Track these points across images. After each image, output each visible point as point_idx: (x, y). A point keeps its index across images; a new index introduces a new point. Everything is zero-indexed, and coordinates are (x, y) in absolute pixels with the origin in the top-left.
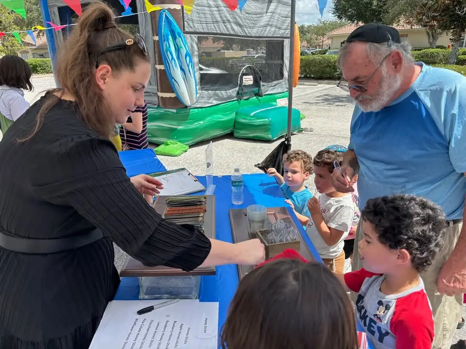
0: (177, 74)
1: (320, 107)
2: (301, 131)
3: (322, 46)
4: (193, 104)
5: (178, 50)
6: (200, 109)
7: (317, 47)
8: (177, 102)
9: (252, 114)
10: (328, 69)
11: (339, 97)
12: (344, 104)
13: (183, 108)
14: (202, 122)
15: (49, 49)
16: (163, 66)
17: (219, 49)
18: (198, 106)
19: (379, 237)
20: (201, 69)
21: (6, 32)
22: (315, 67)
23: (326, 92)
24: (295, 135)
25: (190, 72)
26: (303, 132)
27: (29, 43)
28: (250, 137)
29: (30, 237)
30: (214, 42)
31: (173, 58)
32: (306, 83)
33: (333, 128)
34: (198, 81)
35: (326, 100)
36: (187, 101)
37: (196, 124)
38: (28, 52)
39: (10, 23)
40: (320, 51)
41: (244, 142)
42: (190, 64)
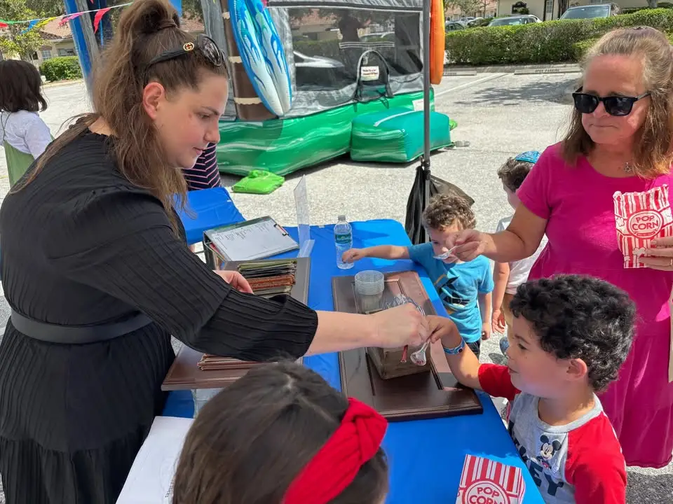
0: (261, 68)
1: (481, 109)
2: (452, 146)
3: (484, 13)
4: (287, 113)
5: (259, 31)
6: (297, 120)
7: (477, 14)
8: (263, 111)
9: (377, 124)
10: (492, 49)
11: (509, 91)
12: (517, 102)
13: (273, 119)
14: (301, 139)
15: (75, 42)
16: (239, 57)
17: (328, 27)
18: (294, 114)
19: (541, 340)
20: (297, 59)
21: (17, 20)
22: (472, 46)
23: (489, 85)
24: (442, 154)
25: (279, 64)
26: (455, 148)
27: (51, 35)
28: (374, 158)
29: (49, 320)
30: (321, 17)
31: (252, 45)
32: (458, 73)
33: (499, 140)
34: (293, 76)
35: (490, 97)
36: (278, 109)
37: (294, 142)
38: (51, 48)
39: (20, 5)
40: (481, 21)
41: (366, 168)
42: (279, 52)
